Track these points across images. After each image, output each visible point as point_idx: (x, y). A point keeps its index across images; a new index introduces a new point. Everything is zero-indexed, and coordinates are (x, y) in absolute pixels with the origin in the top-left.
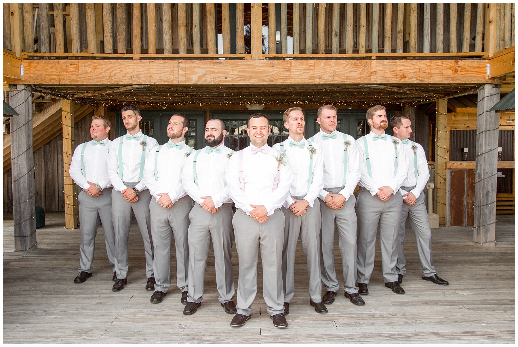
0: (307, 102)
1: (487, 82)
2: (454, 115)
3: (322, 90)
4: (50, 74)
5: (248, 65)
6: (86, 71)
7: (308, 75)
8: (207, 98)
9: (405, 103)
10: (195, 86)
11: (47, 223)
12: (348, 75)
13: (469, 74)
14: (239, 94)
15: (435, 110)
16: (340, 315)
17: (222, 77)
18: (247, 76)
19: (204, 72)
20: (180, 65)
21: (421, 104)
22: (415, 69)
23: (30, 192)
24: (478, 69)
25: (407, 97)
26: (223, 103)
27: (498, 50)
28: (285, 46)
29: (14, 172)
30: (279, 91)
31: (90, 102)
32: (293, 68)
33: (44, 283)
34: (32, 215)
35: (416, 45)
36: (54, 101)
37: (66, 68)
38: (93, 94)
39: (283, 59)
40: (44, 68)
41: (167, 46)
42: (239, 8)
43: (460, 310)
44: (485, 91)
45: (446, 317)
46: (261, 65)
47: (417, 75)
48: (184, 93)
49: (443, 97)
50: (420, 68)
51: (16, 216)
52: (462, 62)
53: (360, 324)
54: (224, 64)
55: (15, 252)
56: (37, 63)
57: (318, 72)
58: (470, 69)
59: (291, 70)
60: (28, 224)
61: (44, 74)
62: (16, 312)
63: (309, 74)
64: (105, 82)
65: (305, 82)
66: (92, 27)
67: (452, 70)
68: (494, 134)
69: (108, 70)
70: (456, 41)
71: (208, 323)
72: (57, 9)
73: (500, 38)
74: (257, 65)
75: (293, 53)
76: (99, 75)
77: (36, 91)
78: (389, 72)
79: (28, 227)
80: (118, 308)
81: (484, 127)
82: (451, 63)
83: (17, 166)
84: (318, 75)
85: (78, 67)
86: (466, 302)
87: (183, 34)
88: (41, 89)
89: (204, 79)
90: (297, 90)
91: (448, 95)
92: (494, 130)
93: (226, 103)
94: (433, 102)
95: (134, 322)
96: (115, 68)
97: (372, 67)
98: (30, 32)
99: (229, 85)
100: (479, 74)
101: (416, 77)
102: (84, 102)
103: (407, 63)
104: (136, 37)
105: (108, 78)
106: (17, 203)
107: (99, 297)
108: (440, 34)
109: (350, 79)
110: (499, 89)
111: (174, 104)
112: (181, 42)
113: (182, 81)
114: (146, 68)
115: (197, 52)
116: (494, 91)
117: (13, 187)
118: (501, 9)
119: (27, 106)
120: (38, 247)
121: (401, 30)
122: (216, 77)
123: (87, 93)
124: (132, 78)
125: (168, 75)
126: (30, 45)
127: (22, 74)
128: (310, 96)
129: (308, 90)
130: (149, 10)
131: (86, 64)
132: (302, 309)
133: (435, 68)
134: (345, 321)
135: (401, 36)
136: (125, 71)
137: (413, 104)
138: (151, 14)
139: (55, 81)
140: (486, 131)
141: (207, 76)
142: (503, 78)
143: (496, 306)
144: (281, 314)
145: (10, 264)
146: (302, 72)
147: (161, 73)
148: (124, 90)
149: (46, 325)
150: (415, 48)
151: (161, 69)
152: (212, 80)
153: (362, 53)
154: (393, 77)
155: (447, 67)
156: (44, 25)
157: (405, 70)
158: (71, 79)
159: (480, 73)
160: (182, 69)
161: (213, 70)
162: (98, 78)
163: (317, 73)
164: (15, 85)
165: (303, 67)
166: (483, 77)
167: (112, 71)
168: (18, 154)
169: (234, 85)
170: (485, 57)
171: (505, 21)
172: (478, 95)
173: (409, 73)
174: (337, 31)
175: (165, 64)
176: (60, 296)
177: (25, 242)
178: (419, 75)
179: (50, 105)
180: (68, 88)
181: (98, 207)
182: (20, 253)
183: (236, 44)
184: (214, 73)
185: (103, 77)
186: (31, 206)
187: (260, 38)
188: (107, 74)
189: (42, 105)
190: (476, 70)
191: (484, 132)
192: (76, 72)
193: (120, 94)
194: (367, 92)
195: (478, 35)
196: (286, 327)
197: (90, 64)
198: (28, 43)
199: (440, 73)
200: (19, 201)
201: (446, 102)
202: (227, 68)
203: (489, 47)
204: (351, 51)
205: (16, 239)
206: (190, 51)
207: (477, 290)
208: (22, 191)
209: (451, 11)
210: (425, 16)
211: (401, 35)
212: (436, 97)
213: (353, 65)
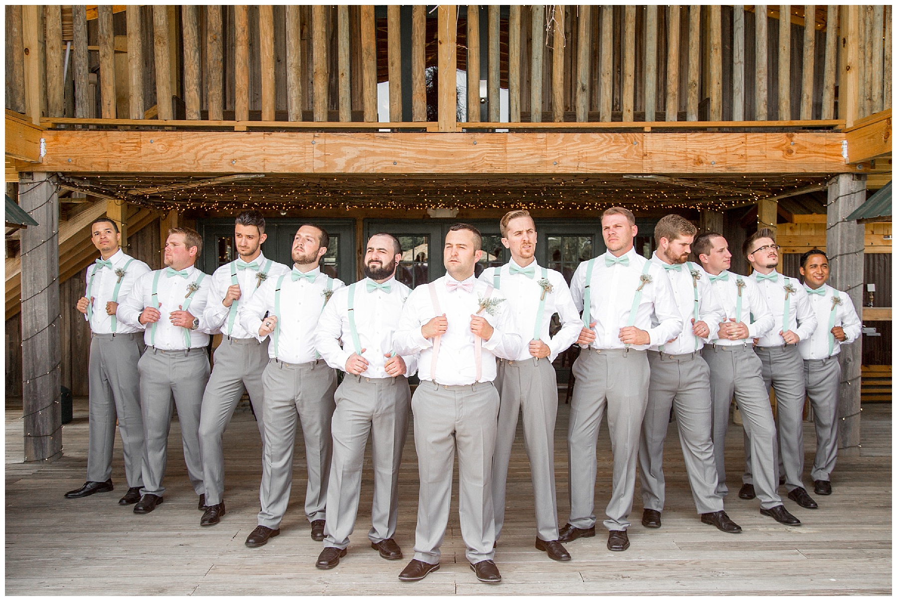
0: (533, 205)
1: (844, 171)
2: (791, 228)
3: (559, 184)
4: (91, 154)
5: (432, 142)
6: (154, 150)
7: (535, 158)
8: (359, 198)
9: (704, 207)
10: (341, 176)
11: (75, 415)
12: (604, 158)
13: (812, 156)
14: (416, 190)
15: (757, 219)
16: (590, 564)
17: (389, 161)
18: (430, 160)
19: (357, 153)
20: (316, 140)
21: (732, 208)
22: (718, 148)
23: (53, 358)
24: (827, 149)
25: (707, 196)
26: (387, 206)
27: (862, 116)
28: (496, 109)
29: (26, 323)
30: (485, 185)
31: (154, 202)
32: (510, 146)
33: (82, 514)
34: (56, 399)
35: (720, 107)
36: (92, 201)
37: (119, 144)
38: (164, 189)
39: (490, 130)
40: (82, 144)
41: (294, 108)
42: (417, 43)
43: (793, 556)
44: (839, 185)
45: (769, 567)
46: (454, 141)
47: (721, 158)
48: (321, 187)
49: (770, 197)
50: (726, 147)
51: (28, 400)
52: (798, 137)
53: (623, 577)
54: (392, 139)
55: (23, 463)
56: (70, 135)
57: (552, 154)
58: (813, 149)
59: (506, 150)
60: (48, 413)
61: (82, 155)
62: (39, 560)
63: (537, 158)
64: (187, 170)
65: (530, 171)
66: (164, 76)
67: (783, 151)
68: (856, 259)
69: (193, 147)
70: (789, 101)
71: (367, 575)
72: (105, 43)
73: (864, 96)
74: (448, 141)
75: (510, 121)
76: (178, 156)
77: (65, 183)
78: (674, 154)
79: (49, 420)
80: (214, 553)
81: (839, 247)
82: (780, 138)
83: (32, 313)
84: (553, 158)
85: (141, 143)
86: (804, 545)
87: (321, 87)
88: (75, 180)
89: (356, 165)
90: (516, 184)
91: (779, 192)
92: (855, 253)
93: (393, 206)
94: (754, 205)
95: (242, 574)
96: (204, 145)
97: (645, 145)
98: (58, 83)
99: (399, 175)
100: (828, 156)
101: (721, 162)
102: (144, 203)
103: (705, 138)
104: (241, 92)
105: (193, 162)
106: (31, 378)
107: (179, 536)
108: (762, 89)
109: (606, 165)
110: (863, 183)
111: (301, 207)
112: (317, 102)
113: (319, 169)
114: (257, 145)
115: (345, 119)
116: (855, 185)
117: (23, 349)
118: (866, 46)
119: (50, 210)
120: (64, 455)
121: (694, 81)
122: (378, 162)
123: (153, 188)
124: (234, 162)
125: (296, 158)
126: (57, 105)
127: (43, 154)
128: (539, 194)
129: (534, 184)
130: (264, 47)
131: (154, 139)
132: (525, 555)
133: (753, 147)
134: (597, 573)
135: (695, 93)
136: (220, 150)
137: (718, 209)
138: (267, 53)
139: (100, 167)
140: (841, 255)
141: (363, 159)
142: (870, 163)
143: (855, 551)
144: (490, 560)
145: (18, 482)
146: (525, 154)
147: (284, 154)
148: (219, 182)
149: (92, 580)
150: (719, 112)
151: (283, 148)
152: (371, 165)
153: (628, 121)
154: (681, 162)
155: (773, 146)
156: (82, 70)
157: (702, 151)
158: (128, 163)
159: (830, 155)
160: (320, 147)
161: (372, 149)
162: (174, 162)
163: (551, 156)
164: (30, 174)
165: (527, 145)
166: (836, 162)
167: (198, 151)
168: (34, 293)
169: (409, 175)
170: (839, 127)
171: (872, 66)
172: (829, 192)
173: (708, 155)
174: (585, 84)
175: (290, 139)
176: (111, 534)
177: (42, 446)
178: (725, 159)
179: (85, 207)
180: (122, 178)
181: (171, 382)
182: (35, 465)
183: (411, 106)
184: (374, 154)
185: (184, 161)
186: (54, 382)
187: (453, 95)
188: (190, 156)
189: (70, 209)
190: (824, 150)
191: (838, 257)
192: (136, 152)
193: (209, 190)
194: (637, 187)
195: (827, 90)
196: (499, 581)
197: (162, 137)
198: (53, 102)
199: (762, 155)
200: (34, 374)
201: (775, 206)
202: (397, 146)
203: (845, 110)
204: (608, 117)
205: (26, 441)
206: (333, 115)
207: (825, 525)
208: (38, 357)
209: (781, 49)
210: (736, 57)
211: (694, 90)
212: (757, 196)
213: (612, 142)
